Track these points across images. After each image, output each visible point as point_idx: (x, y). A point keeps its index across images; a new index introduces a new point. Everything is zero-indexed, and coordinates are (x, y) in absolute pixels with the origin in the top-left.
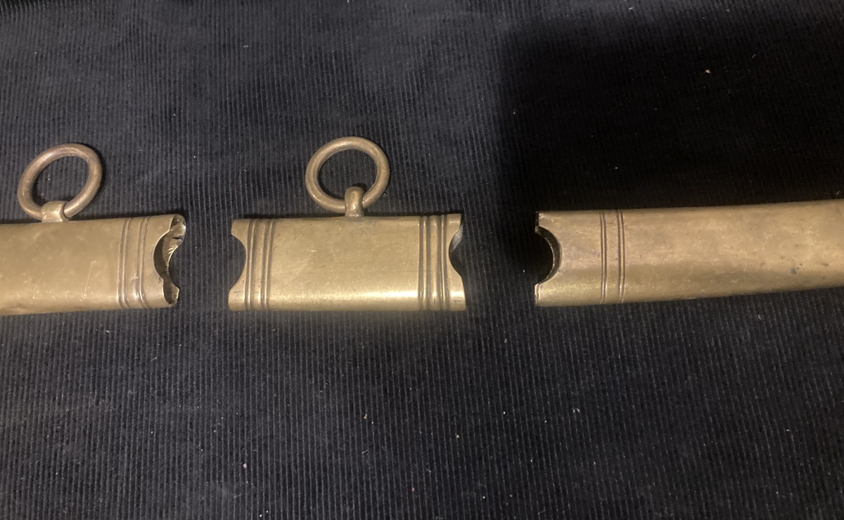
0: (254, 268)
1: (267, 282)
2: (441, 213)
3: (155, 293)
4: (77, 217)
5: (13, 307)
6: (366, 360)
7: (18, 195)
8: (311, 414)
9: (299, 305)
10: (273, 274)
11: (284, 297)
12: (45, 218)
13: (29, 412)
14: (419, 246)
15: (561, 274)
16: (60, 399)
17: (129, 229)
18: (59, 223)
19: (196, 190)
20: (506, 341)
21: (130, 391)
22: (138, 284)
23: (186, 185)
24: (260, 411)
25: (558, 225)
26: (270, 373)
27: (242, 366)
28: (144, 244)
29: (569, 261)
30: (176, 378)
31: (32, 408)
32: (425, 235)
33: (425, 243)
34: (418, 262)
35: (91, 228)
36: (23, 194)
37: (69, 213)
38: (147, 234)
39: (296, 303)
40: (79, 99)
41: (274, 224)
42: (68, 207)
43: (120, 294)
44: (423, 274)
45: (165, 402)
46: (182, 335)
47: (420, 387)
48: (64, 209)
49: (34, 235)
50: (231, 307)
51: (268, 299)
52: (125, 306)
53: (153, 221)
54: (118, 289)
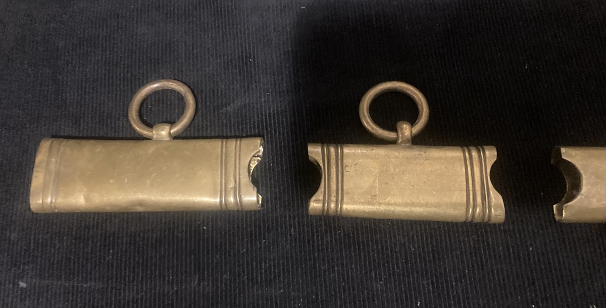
0: (329, 180)
1: (341, 194)
3: (251, 198)
4: (176, 137)
5: (134, 205)
6: (416, 259)
7: (130, 118)
8: (374, 300)
9: (367, 213)
10: (345, 188)
11: (355, 206)
12: (155, 136)
13: (144, 289)
14: (464, 170)
15: (583, 197)
16: (169, 280)
17: (226, 147)
18: (166, 141)
19: (270, 120)
20: (531, 249)
21: (225, 276)
22: (235, 191)
23: (262, 115)
24: (331, 296)
25: (579, 158)
26: (338, 266)
27: (314, 259)
28: (240, 159)
29: (590, 187)
30: (261, 266)
31: (146, 285)
32: (468, 163)
33: (469, 168)
34: (465, 183)
35: (195, 146)
36: (135, 117)
37: (174, 133)
38: (241, 152)
39: (364, 211)
40: (170, 44)
42: (173, 128)
43: (221, 197)
44: (469, 193)
45: (253, 285)
46: (264, 233)
47: (461, 282)
48: (170, 130)
49: (149, 149)
50: (311, 212)
51: (341, 207)
52: (224, 208)
53: (245, 142)
54: (219, 194)
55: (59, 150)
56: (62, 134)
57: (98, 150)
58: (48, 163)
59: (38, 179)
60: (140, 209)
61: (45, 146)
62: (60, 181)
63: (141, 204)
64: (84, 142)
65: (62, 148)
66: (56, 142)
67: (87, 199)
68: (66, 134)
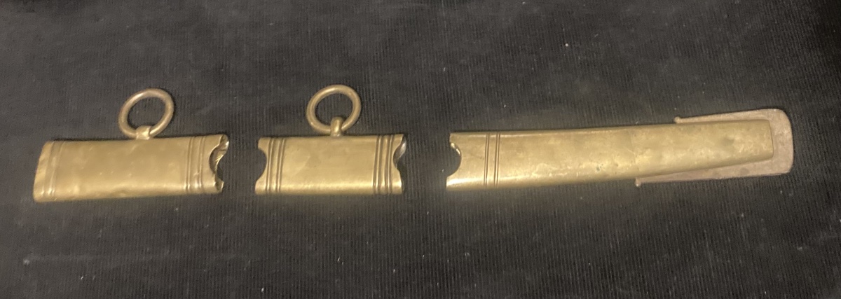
0: (272, 167)
1: (280, 177)
2: (391, 134)
3: (210, 184)
4: (157, 136)
7: (119, 122)
10: (283, 171)
11: (290, 185)
12: (137, 137)
14: (375, 154)
15: (461, 171)
17: (193, 143)
18: (147, 140)
19: (235, 119)
20: (428, 213)
22: (198, 178)
25: (461, 141)
28: (203, 153)
29: (466, 163)
32: (379, 147)
33: (379, 152)
34: (374, 164)
35: (169, 143)
36: (123, 121)
37: (153, 134)
38: (205, 147)
41: (275, 141)
42: (153, 130)
43: (187, 184)
44: (376, 171)
48: (150, 131)
49: (132, 147)
50: (257, 193)
51: (280, 187)
52: (189, 192)
53: (209, 138)
54: (185, 181)
55: (59, 151)
56: (64, 137)
57: (91, 149)
58: (50, 161)
59: (41, 174)
60: (123, 195)
61: (48, 147)
62: (60, 175)
63: (123, 191)
64: (79, 143)
65: (62, 149)
66: (57, 143)
67: (81, 188)
68: (67, 137)
